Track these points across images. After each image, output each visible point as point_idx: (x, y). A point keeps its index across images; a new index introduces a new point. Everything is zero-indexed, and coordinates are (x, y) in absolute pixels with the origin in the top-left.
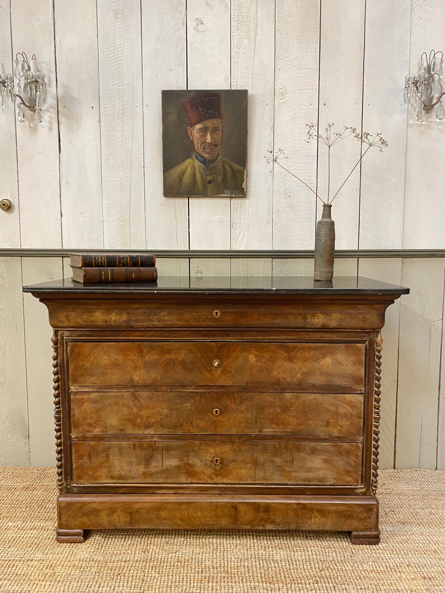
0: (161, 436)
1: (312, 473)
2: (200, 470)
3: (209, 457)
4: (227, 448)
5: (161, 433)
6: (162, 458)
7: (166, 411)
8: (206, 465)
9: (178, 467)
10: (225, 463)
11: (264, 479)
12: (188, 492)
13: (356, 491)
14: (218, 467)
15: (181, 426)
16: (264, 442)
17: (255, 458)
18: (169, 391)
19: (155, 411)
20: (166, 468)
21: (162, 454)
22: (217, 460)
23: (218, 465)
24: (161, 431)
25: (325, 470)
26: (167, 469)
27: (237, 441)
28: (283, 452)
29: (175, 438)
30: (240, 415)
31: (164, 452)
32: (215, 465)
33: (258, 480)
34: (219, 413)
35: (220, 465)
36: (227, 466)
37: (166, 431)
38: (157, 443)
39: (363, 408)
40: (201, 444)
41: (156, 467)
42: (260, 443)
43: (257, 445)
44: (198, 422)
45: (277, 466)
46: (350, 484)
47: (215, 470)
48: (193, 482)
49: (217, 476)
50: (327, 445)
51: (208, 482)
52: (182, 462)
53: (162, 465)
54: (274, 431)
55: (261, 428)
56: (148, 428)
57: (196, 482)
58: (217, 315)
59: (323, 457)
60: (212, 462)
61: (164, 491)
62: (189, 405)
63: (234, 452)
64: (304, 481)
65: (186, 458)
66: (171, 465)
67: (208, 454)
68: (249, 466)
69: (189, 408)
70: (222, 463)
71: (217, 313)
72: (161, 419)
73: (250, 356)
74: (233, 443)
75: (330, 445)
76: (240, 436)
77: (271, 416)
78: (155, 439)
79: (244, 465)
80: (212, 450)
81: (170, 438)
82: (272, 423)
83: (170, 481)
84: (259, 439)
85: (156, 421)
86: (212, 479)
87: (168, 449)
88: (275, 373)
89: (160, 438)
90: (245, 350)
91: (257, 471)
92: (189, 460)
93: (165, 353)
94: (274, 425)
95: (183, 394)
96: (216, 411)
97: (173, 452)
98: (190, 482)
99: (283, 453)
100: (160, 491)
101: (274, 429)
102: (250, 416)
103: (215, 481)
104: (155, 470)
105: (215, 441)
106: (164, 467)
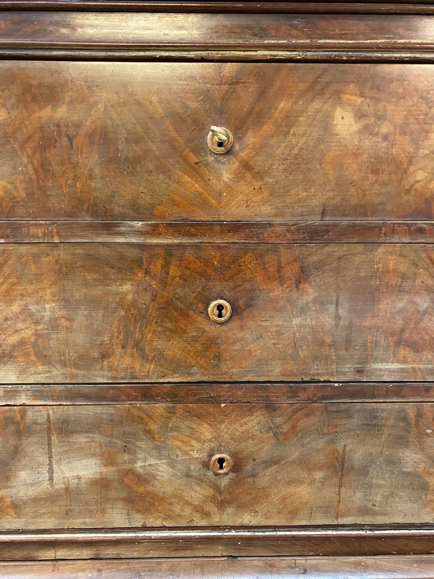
2: (168, 490)
5: (41, 379)
6: (50, 457)
8: (188, 475)
10: (248, 467)
11: (364, 511)
12: (135, 555)
14: (224, 482)
15: (104, 356)
16: (371, 405)
17: (341, 450)
18: (56, 240)
20: (63, 486)
21: (49, 445)
22: (221, 461)
23: (226, 474)
26: (67, 490)
27: (284, 402)
28: (429, 431)
29: (87, 397)
30: (296, 321)
31: (54, 438)
32: (217, 474)
33: (343, 515)
34: (227, 313)
35: (232, 475)
36: (254, 476)
38: (30, 413)
40: (171, 412)
41: (32, 485)
42: (358, 406)
43: (348, 414)
44: (159, 344)
45: (408, 474)
47: (216, 488)
48: (149, 525)
49: (222, 505)
51: (194, 524)
52: (115, 469)
53: (51, 479)
54: (402, 371)
55: (364, 361)
57: (158, 523)
61: (61, 553)
62: (127, 287)
63: (276, 435)
65: (126, 457)
66: (79, 478)
67: (194, 443)
68: (319, 475)
69: (130, 297)
70: (236, 468)
72: (37, 335)
73: (338, 113)
74: (270, 408)
77: (399, 323)
78: (23, 400)
79: (304, 475)
81: (71, 396)
82: (398, 343)
83: (77, 523)
84: (354, 395)
85: (22, 342)
86: (207, 515)
89: (36, 395)
90: (321, 93)
91: (343, 490)
92: (133, 461)
93: (35, 99)
94: (403, 352)
95: (104, 252)
96: (220, 308)
97: (81, 439)
98: (139, 525)
99: (428, 435)
100: (50, 554)
101: (404, 361)
102: (328, 321)
103: (216, 520)
104: (32, 492)
105: (216, 401)
106: (59, 486)
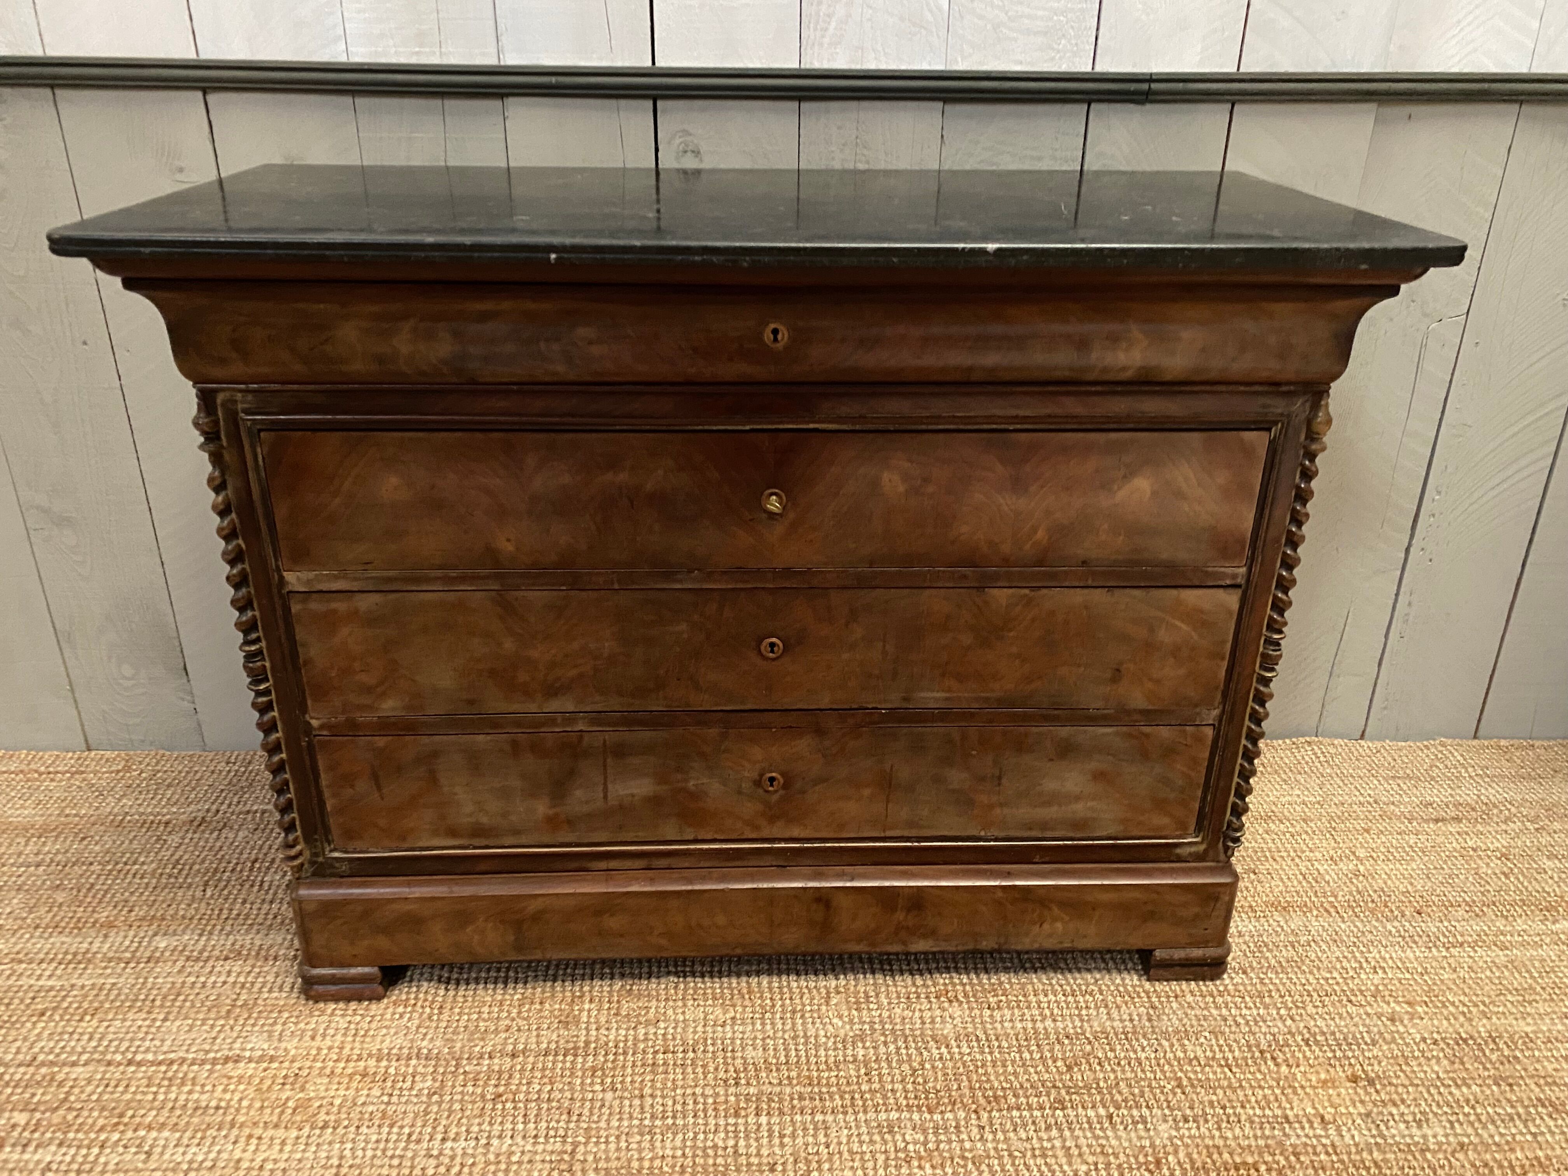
0: (598, 718)
1: (1055, 809)
2: (720, 806)
3: (750, 773)
4: (803, 745)
5: (597, 707)
6: (605, 778)
7: (609, 646)
8: (740, 792)
9: (654, 801)
10: (798, 785)
11: (911, 824)
12: (687, 865)
13: (1178, 851)
14: (775, 798)
15: (661, 687)
16: (917, 729)
17: (888, 771)
18: (616, 586)
19: (576, 645)
20: (616, 803)
21: (605, 766)
22: (772, 780)
23: (776, 791)
24: (598, 703)
25: (1093, 799)
26: (621, 807)
27: (833, 727)
28: (974, 753)
29: (642, 723)
30: (846, 656)
31: (609, 760)
32: (767, 791)
33: (891, 829)
34: (779, 649)
35: (782, 792)
36: (803, 793)
37: (615, 703)
38: (586, 738)
39: (1232, 631)
40: (724, 736)
41: (587, 802)
42: (905, 731)
43: (895, 737)
44: (713, 676)
45: (954, 791)
46: (1163, 834)
47: (767, 804)
48: (700, 838)
49: (772, 820)
50: (1108, 734)
51: (745, 837)
52: (665, 787)
53: (605, 797)
54: (947, 699)
55: (911, 690)
56: (556, 694)
57: (709, 837)
58: (776, 340)
59: (1093, 765)
60: (758, 783)
61: (613, 864)
62: (683, 626)
63: (824, 756)
64: (1031, 829)
65: (679, 776)
66: (633, 796)
67: (746, 764)
68: (867, 792)
69: (685, 636)
70: (786, 786)
71: (775, 332)
72: (595, 668)
73: (886, 476)
74: (820, 732)
75: (1117, 734)
76: (843, 712)
77: (944, 657)
78: (580, 726)
79: (852, 791)
80: (757, 752)
81: (627, 722)
82: (943, 675)
83: (630, 837)
84: (900, 720)
85: (581, 676)
86: (757, 828)
87: (620, 751)
88: (964, 529)
89: (593, 722)
90: (870, 458)
91: (890, 805)
92: (686, 781)
93: (598, 466)
94: (949, 682)
95: (662, 596)
96: (772, 645)
97: (636, 761)
98: (691, 837)
99: (974, 756)
100: (603, 865)
101: (949, 690)
102: (876, 656)
103: (765, 834)
104: (586, 809)
105: (767, 727)
106: (612, 802)
